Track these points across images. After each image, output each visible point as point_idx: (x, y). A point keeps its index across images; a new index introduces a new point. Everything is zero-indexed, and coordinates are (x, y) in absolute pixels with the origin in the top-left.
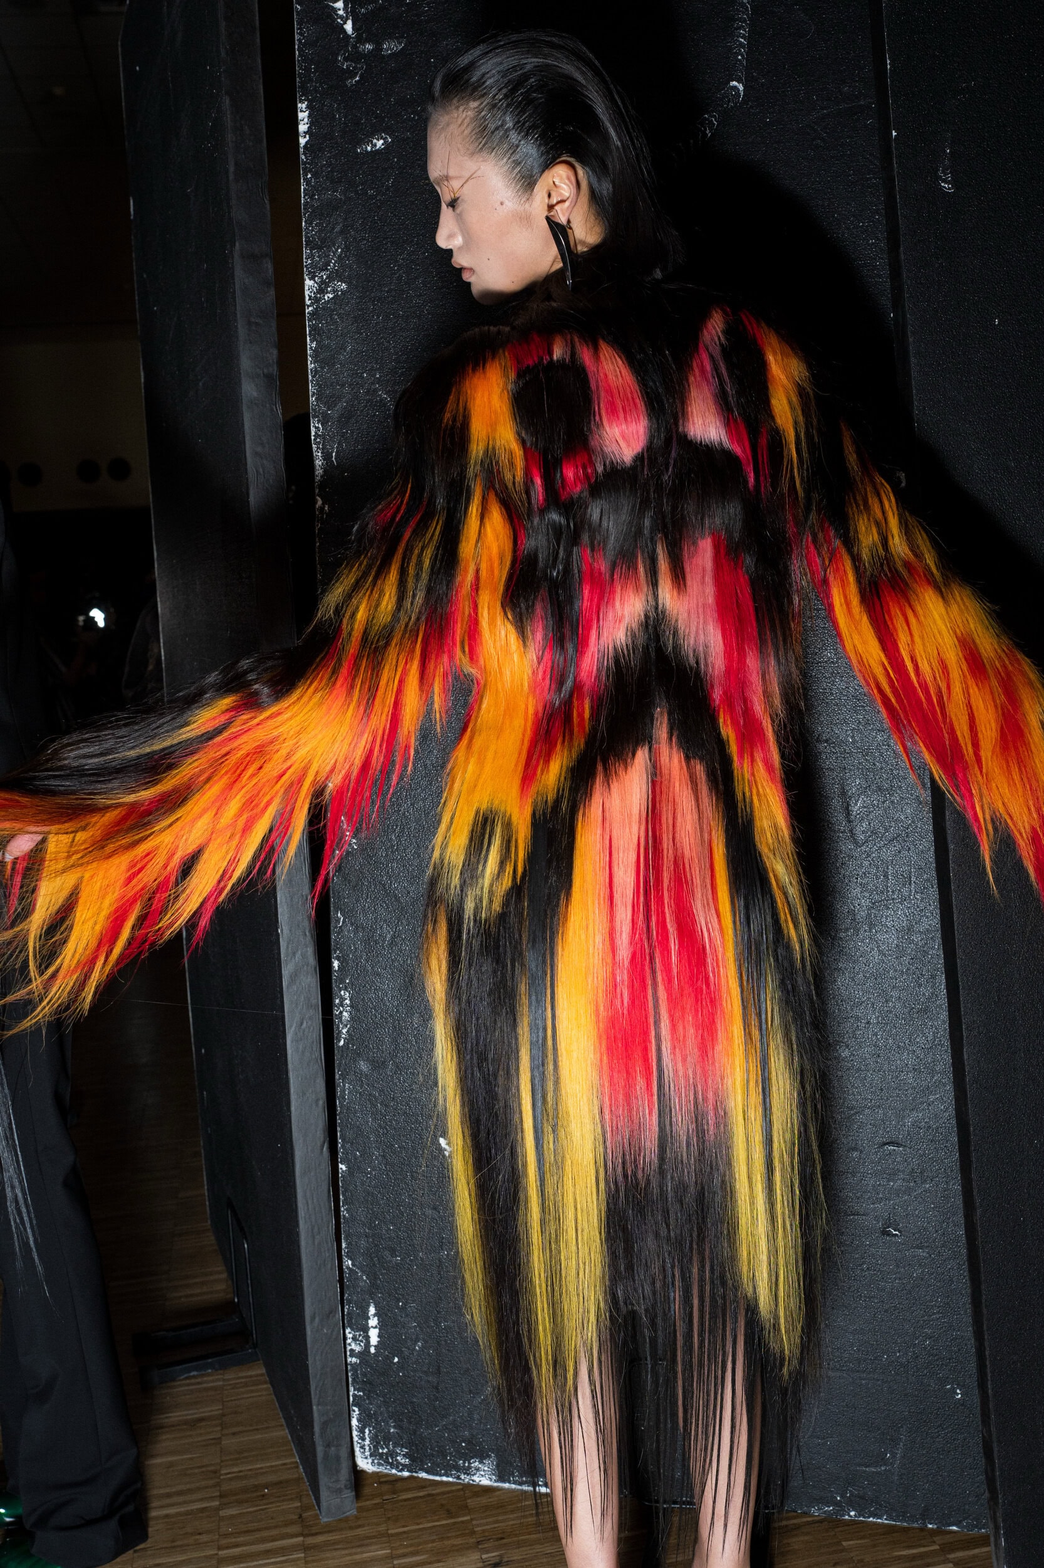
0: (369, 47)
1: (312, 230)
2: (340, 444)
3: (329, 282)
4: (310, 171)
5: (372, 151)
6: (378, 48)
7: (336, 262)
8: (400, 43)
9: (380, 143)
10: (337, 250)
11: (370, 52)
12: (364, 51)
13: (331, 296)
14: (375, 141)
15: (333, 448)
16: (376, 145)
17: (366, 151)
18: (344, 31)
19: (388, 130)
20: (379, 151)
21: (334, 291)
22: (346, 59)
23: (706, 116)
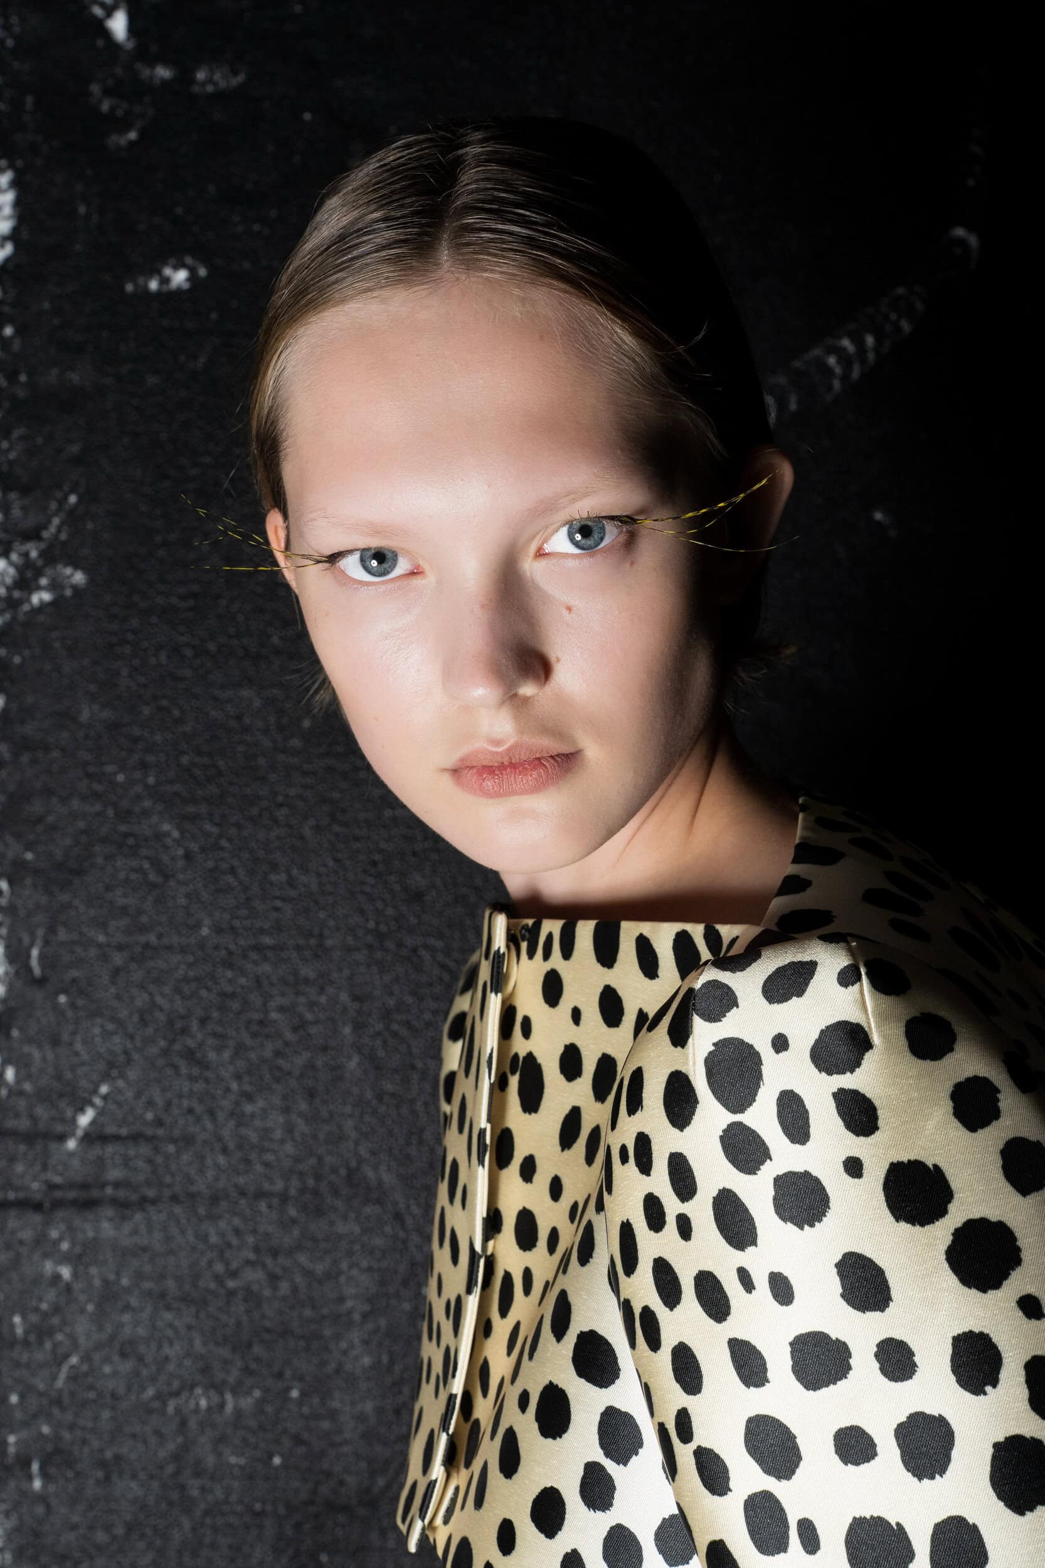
0: (163, 73)
1: (8, 451)
2: (52, 930)
3: (45, 565)
4: (11, 321)
5: (159, 294)
6: (185, 77)
7: (63, 523)
8: (235, 73)
9: (180, 277)
10: (66, 498)
11: (165, 83)
12: (151, 78)
13: (46, 596)
14: (167, 271)
15: (33, 935)
16: (166, 281)
17: (146, 286)
18: (107, 34)
19: (202, 253)
20: (179, 292)
21: (54, 586)
22: (107, 92)
23: (901, 291)
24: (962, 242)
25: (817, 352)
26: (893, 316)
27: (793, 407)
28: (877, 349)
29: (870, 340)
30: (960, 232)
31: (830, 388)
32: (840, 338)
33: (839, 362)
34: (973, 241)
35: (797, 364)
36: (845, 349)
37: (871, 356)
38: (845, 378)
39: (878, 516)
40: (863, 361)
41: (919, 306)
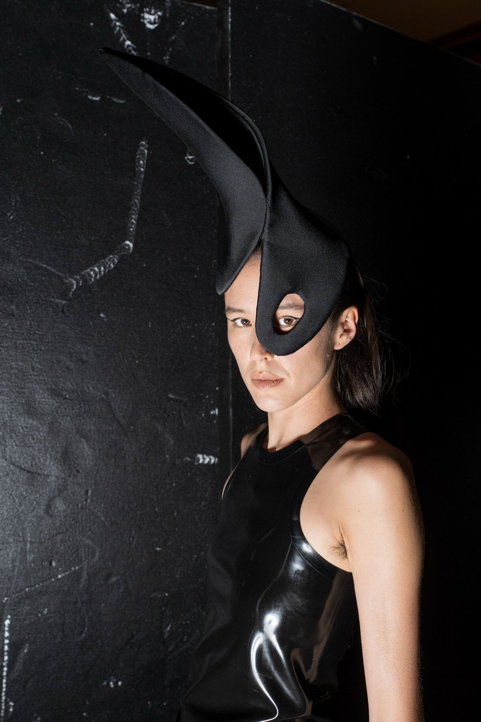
23: (111, 256)
24: (128, 245)
25: (88, 270)
26: (109, 263)
27: (81, 284)
28: (104, 271)
29: (102, 268)
30: (128, 242)
31: (91, 280)
32: (94, 267)
33: (93, 274)
34: (131, 245)
35: (82, 273)
36: (95, 270)
37: (102, 273)
38: (95, 278)
39: (102, 315)
40: (100, 274)
41: (116, 261)
